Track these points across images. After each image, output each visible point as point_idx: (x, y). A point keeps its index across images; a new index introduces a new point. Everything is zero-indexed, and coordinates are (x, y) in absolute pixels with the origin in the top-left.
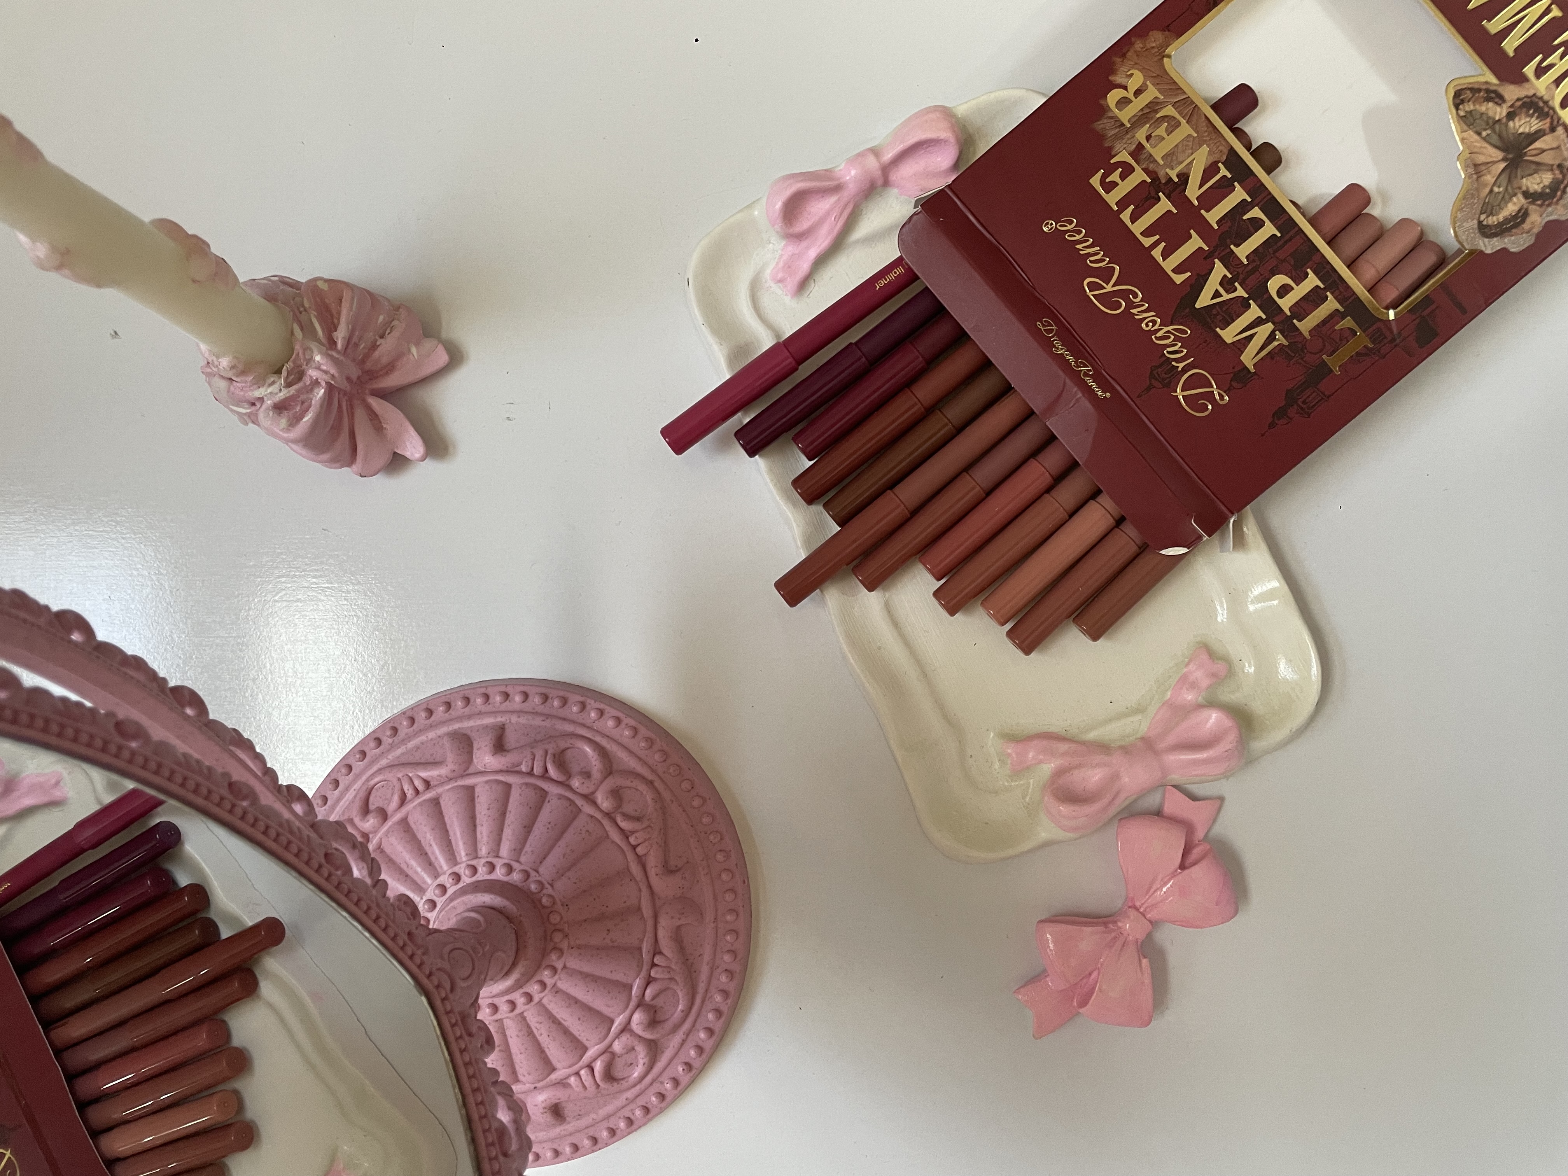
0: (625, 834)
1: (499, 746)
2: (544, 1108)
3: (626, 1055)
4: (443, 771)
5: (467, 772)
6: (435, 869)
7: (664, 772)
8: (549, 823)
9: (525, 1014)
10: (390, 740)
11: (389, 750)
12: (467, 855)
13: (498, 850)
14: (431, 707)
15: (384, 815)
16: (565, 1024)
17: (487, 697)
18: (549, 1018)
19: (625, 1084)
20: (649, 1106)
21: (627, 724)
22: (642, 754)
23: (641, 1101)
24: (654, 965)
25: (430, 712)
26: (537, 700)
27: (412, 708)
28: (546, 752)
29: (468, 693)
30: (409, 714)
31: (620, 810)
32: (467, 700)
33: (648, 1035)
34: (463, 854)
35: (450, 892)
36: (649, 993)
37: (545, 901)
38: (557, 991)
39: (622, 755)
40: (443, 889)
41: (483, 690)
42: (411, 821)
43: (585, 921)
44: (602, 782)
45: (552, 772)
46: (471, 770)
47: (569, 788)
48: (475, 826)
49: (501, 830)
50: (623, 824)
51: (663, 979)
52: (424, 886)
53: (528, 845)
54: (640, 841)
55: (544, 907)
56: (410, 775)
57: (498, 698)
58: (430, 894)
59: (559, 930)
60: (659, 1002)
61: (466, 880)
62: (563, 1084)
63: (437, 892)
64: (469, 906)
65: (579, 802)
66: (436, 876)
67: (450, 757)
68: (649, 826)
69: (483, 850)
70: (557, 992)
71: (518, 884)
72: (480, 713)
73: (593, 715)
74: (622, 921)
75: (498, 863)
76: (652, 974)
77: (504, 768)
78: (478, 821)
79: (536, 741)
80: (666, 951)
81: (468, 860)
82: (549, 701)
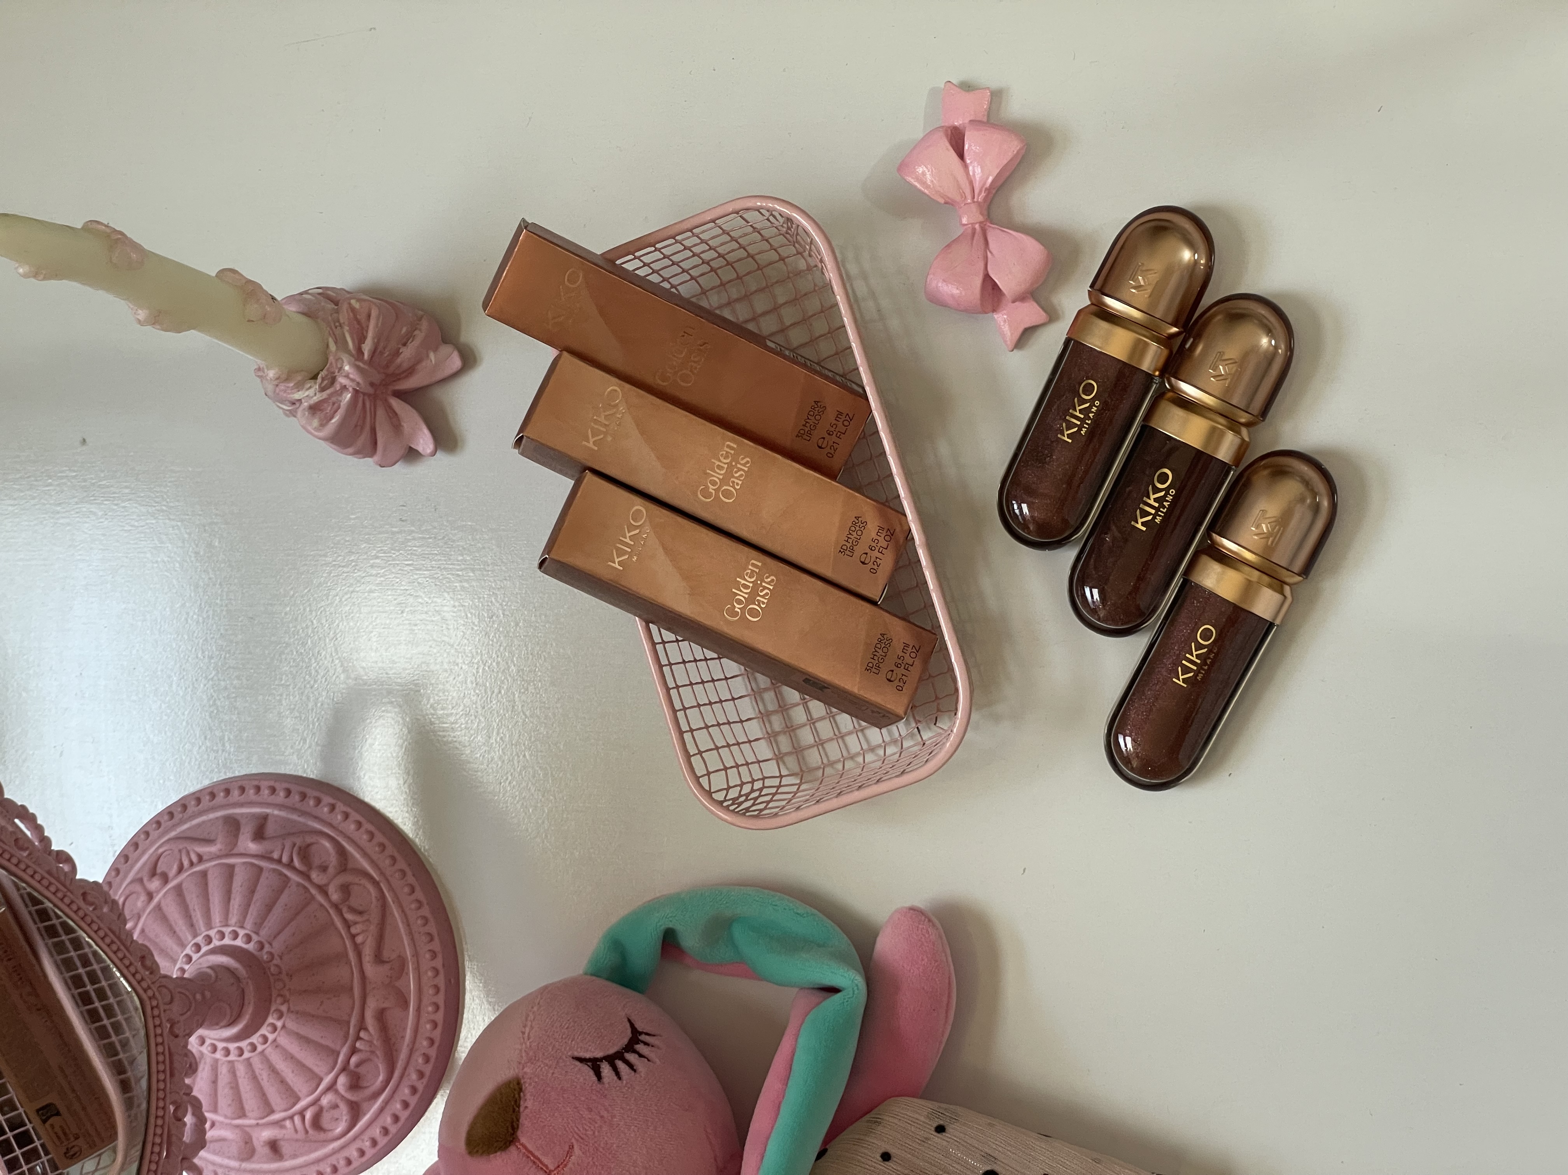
0: (348, 925)
1: (259, 835)
2: (264, 1142)
3: (333, 1112)
4: (213, 849)
5: (231, 852)
6: (195, 930)
7: (391, 876)
8: (286, 905)
9: (251, 1060)
10: (181, 815)
11: (178, 824)
12: (220, 922)
13: (244, 923)
14: (215, 791)
15: (165, 879)
16: (283, 1074)
17: (258, 789)
18: (270, 1067)
19: (330, 1135)
20: (352, 1159)
21: (366, 829)
22: (375, 857)
23: (346, 1153)
24: (358, 1038)
25: (213, 795)
26: (297, 798)
27: (201, 791)
28: (294, 845)
29: (244, 783)
30: (197, 795)
31: (347, 903)
32: (242, 789)
33: (348, 1096)
34: (217, 921)
35: (204, 949)
36: (354, 1060)
37: (272, 969)
38: (276, 1044)
39: (357, 855)
40: (198, 947)
41: (256, 783)
42: (184, 885)
43: (305, 991)
44: (335, 877)
45: (297, 863)
46: (235, 851)
47: (308, 877)
48: (229, 899)
49: (249, 905)
50: (349, 916)
51: (367, 1051)
52: (186, 942)
53: (267, 921)
54: (358, 931)
55: (273, 975)
56: (189, 848)
57: (267, 792)
58: (188, 950)
59: (282, 996)
60: (362, 1070)
61: (216, 943)
62: (279, 1123)
63: (193, 949)
64: (210, 964)
65: (313, 891)
66: (195, 936)
67: (220, 839)
68: (368, 920)
69: (233, 920)
70: (277, 1047)
71: (256, 953)
72: (251, 804)
73: (339, 817)
74: (334, 996)
75: (242, 932)
76: (358, 1045)
77: (260, 853)
78: (233, 896)
79: (289, 834)
80: (371, 1028)
81: (220, 926)
82: (307, 799)
